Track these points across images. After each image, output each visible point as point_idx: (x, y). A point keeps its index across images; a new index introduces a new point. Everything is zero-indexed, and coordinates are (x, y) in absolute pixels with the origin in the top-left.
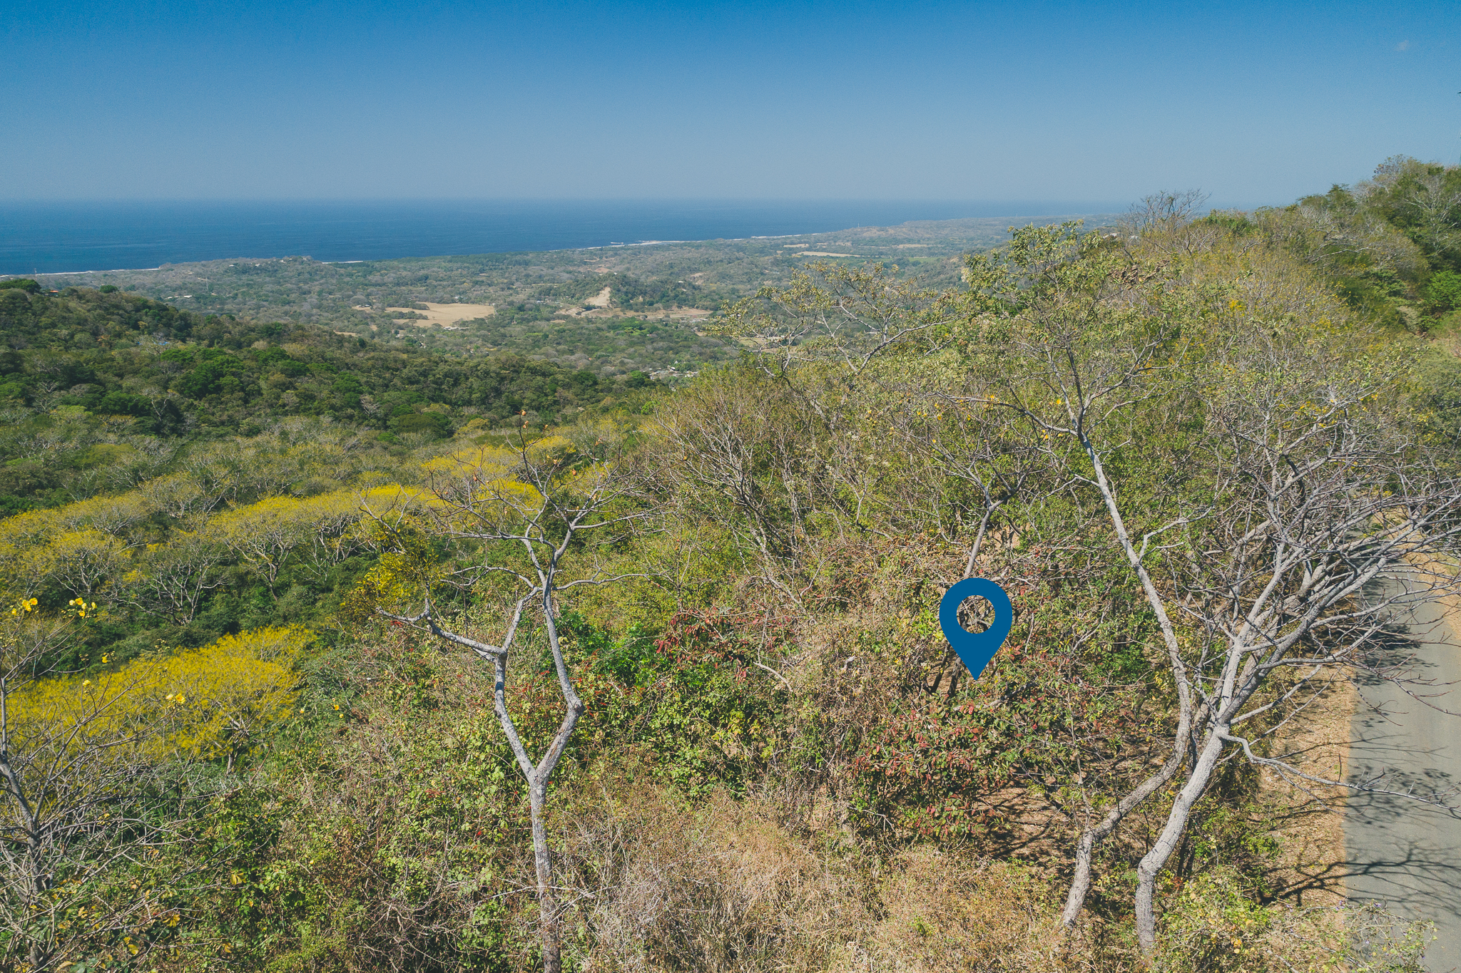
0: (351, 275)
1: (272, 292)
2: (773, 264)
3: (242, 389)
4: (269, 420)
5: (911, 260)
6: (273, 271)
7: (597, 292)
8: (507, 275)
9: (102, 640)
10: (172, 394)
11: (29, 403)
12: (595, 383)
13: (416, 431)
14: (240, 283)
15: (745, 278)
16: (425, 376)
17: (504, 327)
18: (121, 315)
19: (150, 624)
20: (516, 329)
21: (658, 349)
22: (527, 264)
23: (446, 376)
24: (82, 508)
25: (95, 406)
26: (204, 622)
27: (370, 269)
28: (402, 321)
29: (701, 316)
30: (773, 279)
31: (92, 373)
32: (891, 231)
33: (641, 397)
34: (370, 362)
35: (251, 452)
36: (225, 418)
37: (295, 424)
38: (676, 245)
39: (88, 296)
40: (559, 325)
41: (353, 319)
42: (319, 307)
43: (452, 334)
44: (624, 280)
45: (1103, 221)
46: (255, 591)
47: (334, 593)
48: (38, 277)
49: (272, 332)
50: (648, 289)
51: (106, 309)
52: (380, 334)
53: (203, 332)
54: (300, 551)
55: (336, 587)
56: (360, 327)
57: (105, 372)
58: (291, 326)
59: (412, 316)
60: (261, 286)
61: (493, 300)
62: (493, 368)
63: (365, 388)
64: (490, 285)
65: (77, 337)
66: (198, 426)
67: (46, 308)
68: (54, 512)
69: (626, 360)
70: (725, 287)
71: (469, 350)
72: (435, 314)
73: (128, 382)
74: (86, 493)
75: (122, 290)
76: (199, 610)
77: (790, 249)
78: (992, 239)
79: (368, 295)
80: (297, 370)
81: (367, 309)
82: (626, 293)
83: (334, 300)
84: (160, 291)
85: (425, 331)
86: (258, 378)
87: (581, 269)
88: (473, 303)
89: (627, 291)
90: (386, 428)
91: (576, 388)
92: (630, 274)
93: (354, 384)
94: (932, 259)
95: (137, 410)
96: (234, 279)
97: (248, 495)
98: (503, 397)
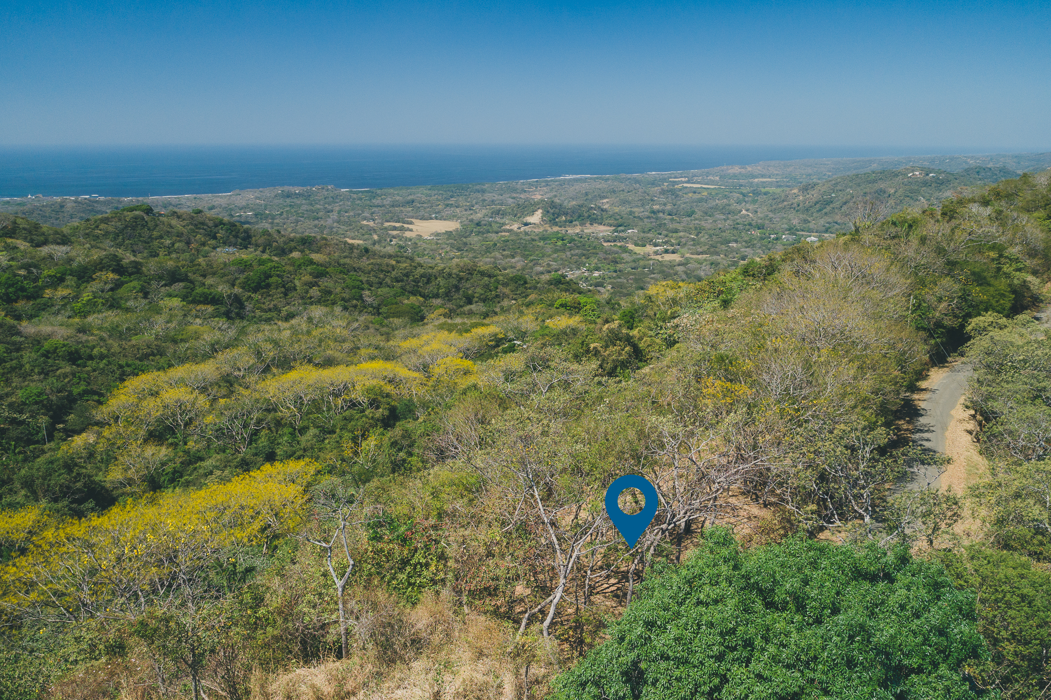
0: (361, 199)
1: (307, 211)
2: (660, 193)
3: (284, 286)
4: (301, 308)
5: (763, 190)
6: (307, 196)
7: (533, 213)
8: (469, 200)
9: (190, 460)
10: (237, 290)
11: (146, 295)
12: (526, 283)
13: (398, 317)
14: (285, 204)
15: (640, 203)
16: (408, 277)
17: (466, 237)
18: (205, 229)
19: (220, 450)
20: (474, 239)
21: (575, 255)
22: (484, 192)
23: (422, 276)
24: (179, 371)
25: (187, 297)
26: (254, 451)
27: (374, 195)
28: (395, 233)
29: (607, 231)
30: (660, 204)
31: (186, 275)
32: (749, 169)
33: (555, 295)
34: (370, 266)
35: (287, 333)
36: (271, 306)
37: (317, 311)
38: (591, 179)
39: (184, 216)
40: (504, 236)
41: (361, 230)
42: (338, 222)
43: (429, 242)
44: (552, 205)
45: (910, 161)
46: (287, 430)
47: (336, 434)
48: (152, 199)
49: (306, 243)
50: (569, 211)
51: (196, 225)
52: (379, 242)
53: (260, 242)
54: (316, 405)
55: (338, 430)
56: (366, 236)
57: (194, 274)
58: (319, 237)
59: (402, 229)
60: (299, 206)
61: (459, 218)
62: (454, 271)
63: (366, 286)
64: (457, 207)
65: (176, 245)
66: (254, 312)
67: (157, 225)
68: (161, 373)
69: (551, 263)
70: (625, 209)
71: (441, 254)
72: (418, 228)
73: (209, 281)
74: (182, 360)
75: (206, 210)
76: (250, 443)
77: (674, 182)
78: (825, 175)
79: (372, 213)
80: (320, 273)
81: (371, 224)
82: (553, 214)
83: (349, 217)
84: (231, 210)
85: (410, 240)
86: (294, 279)
87: (522, 196)
88: (445, 220)
89: (554, 212)
90: (379, 314)
91: (512, 286)
92: (557, 200)
93: (358, 283)
94: (779, 190)
95: (213, 300)
96: (281, 201)
97: (285, 364)
98: (461, 292)
